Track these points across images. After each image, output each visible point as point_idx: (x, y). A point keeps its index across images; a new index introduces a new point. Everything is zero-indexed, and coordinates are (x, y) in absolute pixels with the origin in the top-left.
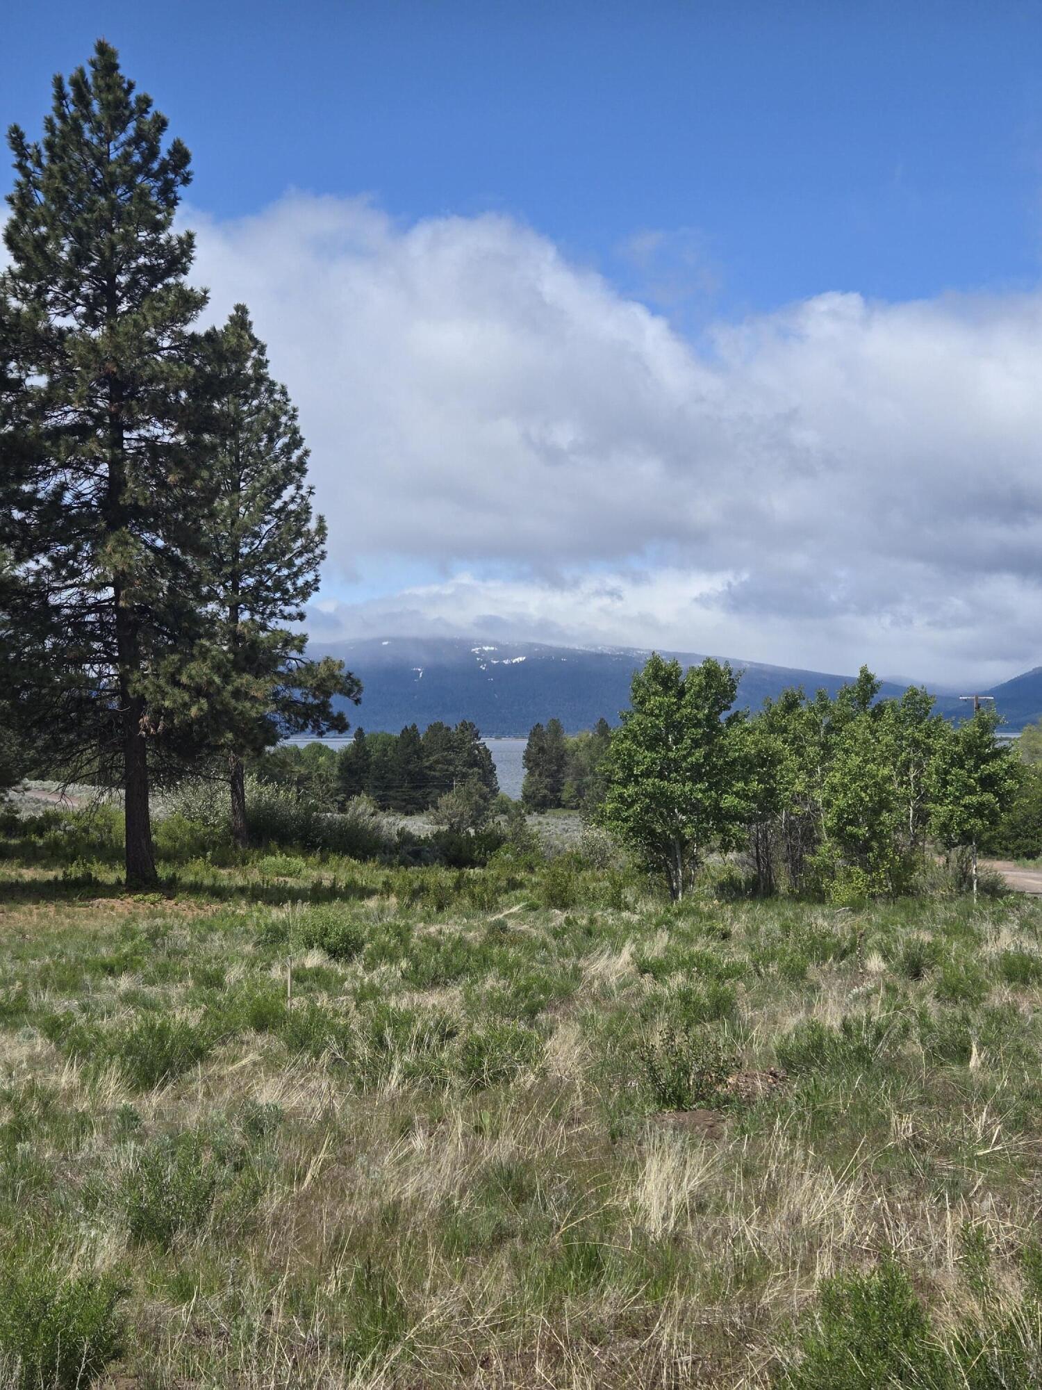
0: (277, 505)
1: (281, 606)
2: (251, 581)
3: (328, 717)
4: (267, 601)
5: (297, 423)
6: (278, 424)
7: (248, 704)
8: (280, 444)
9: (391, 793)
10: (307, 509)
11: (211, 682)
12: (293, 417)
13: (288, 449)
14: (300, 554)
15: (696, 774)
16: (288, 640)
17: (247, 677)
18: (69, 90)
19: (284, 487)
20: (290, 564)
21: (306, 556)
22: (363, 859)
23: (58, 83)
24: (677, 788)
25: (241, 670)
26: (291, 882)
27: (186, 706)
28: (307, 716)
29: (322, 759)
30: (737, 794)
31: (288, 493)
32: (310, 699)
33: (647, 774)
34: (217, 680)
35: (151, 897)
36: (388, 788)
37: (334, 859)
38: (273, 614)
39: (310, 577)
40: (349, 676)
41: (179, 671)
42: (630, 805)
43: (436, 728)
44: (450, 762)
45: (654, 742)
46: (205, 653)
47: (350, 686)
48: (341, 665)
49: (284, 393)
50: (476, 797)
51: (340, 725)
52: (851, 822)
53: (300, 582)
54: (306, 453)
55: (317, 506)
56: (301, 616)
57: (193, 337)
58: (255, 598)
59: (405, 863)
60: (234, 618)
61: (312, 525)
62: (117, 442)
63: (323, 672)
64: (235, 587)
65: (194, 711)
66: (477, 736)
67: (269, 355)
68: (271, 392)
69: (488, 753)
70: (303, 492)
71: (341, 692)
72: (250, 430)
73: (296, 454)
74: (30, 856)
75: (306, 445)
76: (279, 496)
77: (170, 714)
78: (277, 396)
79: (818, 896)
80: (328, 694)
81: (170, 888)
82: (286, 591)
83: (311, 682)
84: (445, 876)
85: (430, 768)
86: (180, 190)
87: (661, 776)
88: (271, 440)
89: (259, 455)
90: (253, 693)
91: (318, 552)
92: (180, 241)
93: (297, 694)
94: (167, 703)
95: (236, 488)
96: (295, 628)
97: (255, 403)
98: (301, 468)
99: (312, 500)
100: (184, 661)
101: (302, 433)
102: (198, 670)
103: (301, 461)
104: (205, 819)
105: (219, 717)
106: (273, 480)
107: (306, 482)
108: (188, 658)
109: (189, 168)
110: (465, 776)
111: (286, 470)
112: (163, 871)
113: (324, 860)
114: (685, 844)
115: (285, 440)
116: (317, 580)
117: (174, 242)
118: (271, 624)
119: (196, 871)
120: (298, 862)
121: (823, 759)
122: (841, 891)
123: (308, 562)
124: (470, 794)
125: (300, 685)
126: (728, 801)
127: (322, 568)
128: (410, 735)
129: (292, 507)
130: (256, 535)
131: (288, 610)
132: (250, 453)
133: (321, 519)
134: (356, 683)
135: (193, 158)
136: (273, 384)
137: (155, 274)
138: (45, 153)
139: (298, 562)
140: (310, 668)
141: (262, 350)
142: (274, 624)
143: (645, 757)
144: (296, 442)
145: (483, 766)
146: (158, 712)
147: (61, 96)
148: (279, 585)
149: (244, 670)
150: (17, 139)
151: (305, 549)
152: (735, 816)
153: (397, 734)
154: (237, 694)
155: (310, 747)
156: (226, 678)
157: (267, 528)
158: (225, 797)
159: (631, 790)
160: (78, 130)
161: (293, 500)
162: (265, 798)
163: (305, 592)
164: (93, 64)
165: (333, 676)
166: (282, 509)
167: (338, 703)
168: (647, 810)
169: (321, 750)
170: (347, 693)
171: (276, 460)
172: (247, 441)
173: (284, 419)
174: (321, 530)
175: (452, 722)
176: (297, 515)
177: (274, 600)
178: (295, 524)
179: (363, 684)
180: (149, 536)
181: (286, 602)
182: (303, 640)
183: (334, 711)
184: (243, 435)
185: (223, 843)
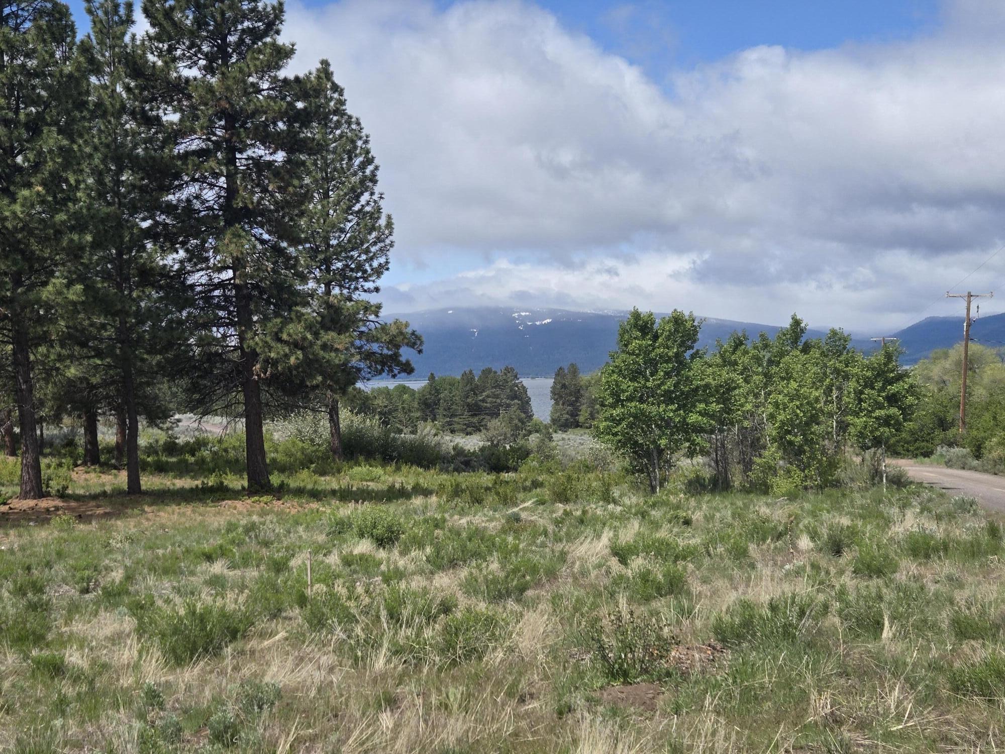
0: (357, 207)
1: (361, 283)
2: (339, 265)
3: (399, 363)
4: (351, 279)
5: (369, 146)
6: (355, 147)
7: (333, 354)
8: (357, 161)
9: (456, 419)
10: (379, 210)
11: (304, 339)
12: (366, 142)
13: (363, 166)
14: (375, 243)
15: (668, 398)
16: (367, 308)
17: (332, 334)
19: (362, 193)
20: (367, 251)
21: (380, 245)
22: (427, 468)
24: (654, 410)
25: (327, 329)
26: (372, 485)
27: (287, 356)
28: (383, 364)
29: (406, 396)
30: (700, 413)
31: (364, 198)
32: (385, 351)
33: (630, 399)
34: (309, 336)
35: (265, 498)
36: (453, 416)
37: (405, 468)
38: (356, 289)
39: (382, 260)
40: (413, 333)
41: (281, 330)
42: (619, 423)
43: (487, 372)
44: (497, 397)
45: (635, 375)
46: (300, 316)
47: (414, 341)
48: (407, 325)
49: (358, 124)
50: (516, 421)
51: (408, 369)
52: (789, 432)
53: (375, 264)
54: (377, 168)
55: (386, 208)
56: (377, 290)
57: (285, 81)
58: (343, 277)
59: (457, 470)
60: (328, 292)
61: (382, 222)
62: (231, 161)
63: (394, 331)
64: (328, 270)
65: (292, 360)
66: (516, 377)
67: (346, 95)
68: (349, 123)
69: (525, 390)
70: (375, 197)
71: (407, 345)
72: (334, 152)
73: (370, 168)
74: (183, 470)
75: (376, 162)
76: (358, 201)
77: (275, 363)
78: (354, 126)
79: (763, 488)
80: (398, 347)
81: (280, 492)
82: (365, 271)
83: (385, 338)
84: (486, 479)
85: (483, 401)
87: (641, 401)
88: (350, 159)
89: (342, 171)
90: (336, 346)
91: (388, 242)
92: (274, 8)
93: (375, 347)
94: (272, 355)
95: (327, 195)
96: (373, 299)
97: (338, 132)
98: (373, 179)
99: (382, 203)
100: (285, 323)
101: (373, 153)
102: (295, 330)
103: (373, 174)
104: (312, 440)
105: (312, 364)
106: (353, 190)
107: (377, 189)
108: (286, 321)
110: (508, 406)
111: (362, 182)
112: (275, 479)
113: (398, 469)
114: (660, 452)
115: (361, 159)
116: (387, 263)
117: (269, 9)
118: (355, 296)
119: (304, 479)
120: (378, 471)
121: (766, 386)
122: (781, 484)
123: (381, 250)
124: (511, 419)
125: (377, 340)
126: (693, 418)
127: (391, 253)
128: (468, 378)
129: (368, 209)
130: (342, 231)
131: (369, 285)
132: (335, 169)
133: (389, 217)
134: (418, 338)
136: (350, 117)
137: (256, 35)
139: (373, 249)
140: (384, 328)
141: (341, 93)
142: (358, 296)
143: (628, 386)
144: (369, 161)
145: (521, 398)
146: (267, 361)
148: (360, 267)
149: (329, 329)
151: (378, 240)
152: (699, 430)
153: (459, 377)
154: (324, 347)
155: (397, 388)
156: (316, 335)
157: (349, 225)
158: (325, 423)
159: (617, 412)
161: (368, 203)
162: (355, 424)
163: (378, 272)
165: (401, 333)
166: (360, 211)
167: (406, 354)
168: (631, 426)
169: (404, 389)
170: (412, 345)
171: (355, 174)
172: (333, 161)
173: (359, 143)
174: (389, 225)
175: (498, 368)
176: (371, 214)
177: (357, 278)
178: (369, 219)
179: (424, 339)
180: (258, 231)
181: (366, 280)
182: (379, 307)
183: (403, 359)
184: (330, 157)
185: (325, 458)
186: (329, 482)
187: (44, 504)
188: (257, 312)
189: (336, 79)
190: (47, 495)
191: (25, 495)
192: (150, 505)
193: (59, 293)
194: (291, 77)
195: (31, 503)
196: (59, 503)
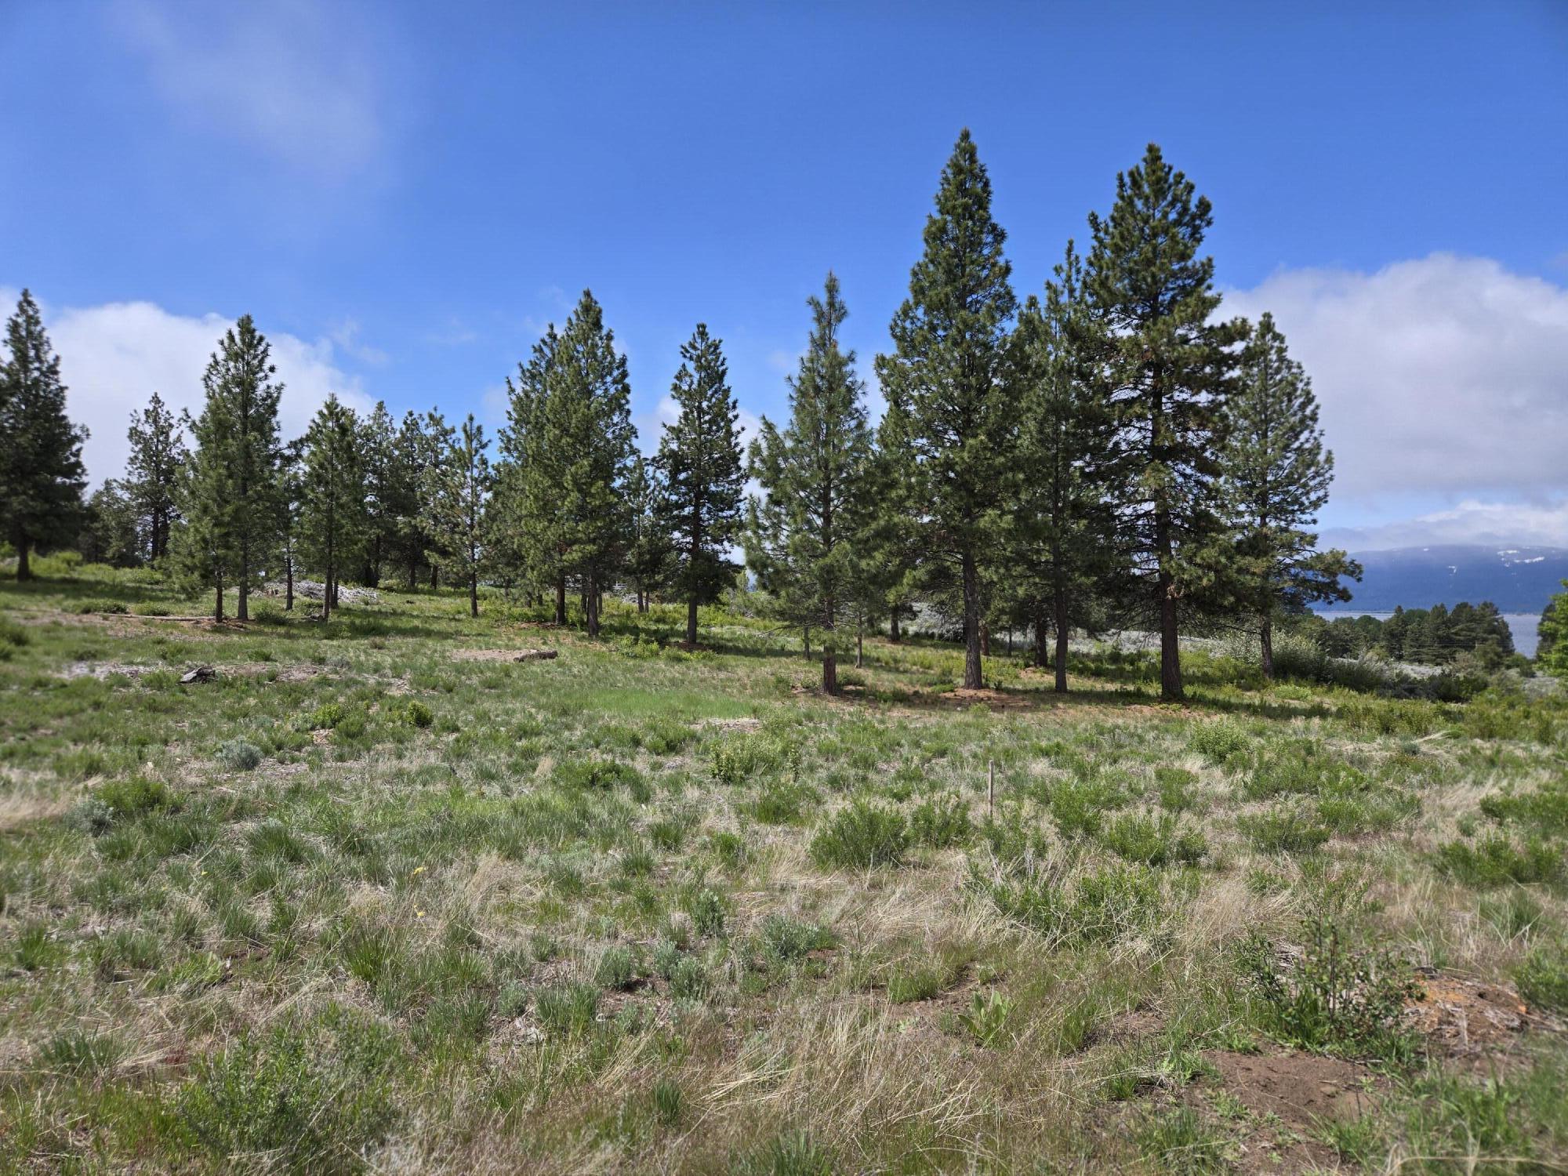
0: (1296, 445)
1: (1298, 515)
2: (1277, 499)
3: (1336, 591)
4: (1286, 512)
5: (1310, 387)
6: (1296, 390)
7: (1248, 577)
8: (1297, 403)
10: (1318, 447)
11: (1218, 562)
12: (1308, 384)
13: (1303, 406)
14: (1314, 478)
16: (1302, 536)
17: (1249, 559)
18: (1127, 180)
19: (1301, 432)
20: (1305, 485)
21: (1318, 479)
23: (1121, 178)
27: (1200, 578)
28: (1320, 592)
29: (1371, 627)
31: (1303, 437)
32: (1320, 578)
34: (1223, 560)
38: (1293, 521)
39: (1321, 493)
40: (1352, 562)
41: (1195, 555)
43: (1462, 607)
44: (1472, 630)
46: (1214, 541)
47: (1353, 570)
48: (1344, 554)
49: (1299, 367)
50: (1491, 655)
51: (1345, 596)
54: (1317, 407)
55: (1326, 444)
56: (1315, 521)
58: (1280, 510)
60: (1264, 524)
61: (1321, 457)
63: (1329, 559)
64: (1264, 504)
65: (1205, 582)
66: (1496, 612)
67: (1287, 342)
68: (1289, 368)
70: (1316, 434)
71: (1345, 572)
72: (1273, 396)
73: (1310, 409)
75: (1317, 401)
76: (1297, 439)
77: (1188, 584)
78: (1294, 370)
80: (1335, 575)
81: (1189, 702)
82: (1302, 504)
83: (1321, 566)
85: (1456, 634)
86: (1205, 231)
88: (1290, 400)
89: (1281, 413)
90: (1252, 570)
91: (1327, 475)
92: (1203, 265)
93: (1310, 575)
94: (1186, 577)
95: (1265, 436)
96: (1309, 529)
97: (1278, 377)
98: (1314, 418)
99: (1322, 440)
100: (1198, 549)
101: (1314, 393)
102: (1209, 553)
103: (1314, 413)
105: (1224, 585)
106: (1292, 429)
107: (1318, 427)
108: (1201, 546)
109: (1211, 214)
110: (1485, 640)
111: (1302, 421)
115: (1301, 400)
116: (1326, 496)
117: (1198, 266)
118: (1292, 528)
119: (1225, 692)
120: (1307, 691)
123: (1320, 483)
125: (1311, 568)
127: (1331, 487)
128: (1440, 611)
129: (1307, 446)
130: (1280, 468)
131: (1306, 517)
132: (1274, 412)
133: (1330, 452)
134: (1358, 567)
135: (1213, 207)
136: (1290, 362)
137: (1185, 291)
138: (1111, 224)
139: (1312, 483)
140: (1320, 557)
141: (1282, 341)
144: (1309, 399)
145: (1501, 633)
146: (1181, 581)
147: (1122, 185)
148: (1297, 500)
149: (1247, 554)
150: (1094, 220)
151: (1317, 474)
153: (1429, 610)
154: (1240, 571)
156: (1230, 558)
157: (1287, 462)
160: (1131, 203)
161: (1307, 441)
163: (1316, 505)
164: (1145, 160)
165: (1339, 561)
166: (1299, 448)
167: (1343, 581)
169: (1371, 620)
170: (1352, 574)
171: (1295, 414)
172: (1273, 404)
173: (1300, 385)
174: (1329, 459)
175: (1475, 602)
176: (1310, 451)
177: (1293, 512)
178: (1309, 457)
179: (1364, 569)
180: (1181, 467)
181: (1303, 512)
182: (1315, 537)
183: (1340, 587)
184: (1271, 400)
185: (1255, 676)
186: (1253, 697)
187: (981, 694)
188: (1175, 539)
189: (1277, 329)
190: (987, 687)
191: (968, 686)
192: (1065, 702)
193: (993, 522)
194: (1218, 324)
195: (972, 692)
196: (992, 694)
